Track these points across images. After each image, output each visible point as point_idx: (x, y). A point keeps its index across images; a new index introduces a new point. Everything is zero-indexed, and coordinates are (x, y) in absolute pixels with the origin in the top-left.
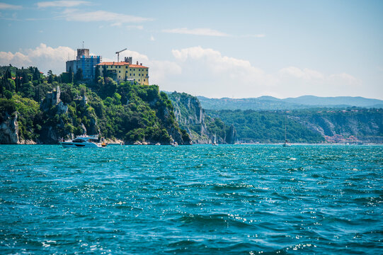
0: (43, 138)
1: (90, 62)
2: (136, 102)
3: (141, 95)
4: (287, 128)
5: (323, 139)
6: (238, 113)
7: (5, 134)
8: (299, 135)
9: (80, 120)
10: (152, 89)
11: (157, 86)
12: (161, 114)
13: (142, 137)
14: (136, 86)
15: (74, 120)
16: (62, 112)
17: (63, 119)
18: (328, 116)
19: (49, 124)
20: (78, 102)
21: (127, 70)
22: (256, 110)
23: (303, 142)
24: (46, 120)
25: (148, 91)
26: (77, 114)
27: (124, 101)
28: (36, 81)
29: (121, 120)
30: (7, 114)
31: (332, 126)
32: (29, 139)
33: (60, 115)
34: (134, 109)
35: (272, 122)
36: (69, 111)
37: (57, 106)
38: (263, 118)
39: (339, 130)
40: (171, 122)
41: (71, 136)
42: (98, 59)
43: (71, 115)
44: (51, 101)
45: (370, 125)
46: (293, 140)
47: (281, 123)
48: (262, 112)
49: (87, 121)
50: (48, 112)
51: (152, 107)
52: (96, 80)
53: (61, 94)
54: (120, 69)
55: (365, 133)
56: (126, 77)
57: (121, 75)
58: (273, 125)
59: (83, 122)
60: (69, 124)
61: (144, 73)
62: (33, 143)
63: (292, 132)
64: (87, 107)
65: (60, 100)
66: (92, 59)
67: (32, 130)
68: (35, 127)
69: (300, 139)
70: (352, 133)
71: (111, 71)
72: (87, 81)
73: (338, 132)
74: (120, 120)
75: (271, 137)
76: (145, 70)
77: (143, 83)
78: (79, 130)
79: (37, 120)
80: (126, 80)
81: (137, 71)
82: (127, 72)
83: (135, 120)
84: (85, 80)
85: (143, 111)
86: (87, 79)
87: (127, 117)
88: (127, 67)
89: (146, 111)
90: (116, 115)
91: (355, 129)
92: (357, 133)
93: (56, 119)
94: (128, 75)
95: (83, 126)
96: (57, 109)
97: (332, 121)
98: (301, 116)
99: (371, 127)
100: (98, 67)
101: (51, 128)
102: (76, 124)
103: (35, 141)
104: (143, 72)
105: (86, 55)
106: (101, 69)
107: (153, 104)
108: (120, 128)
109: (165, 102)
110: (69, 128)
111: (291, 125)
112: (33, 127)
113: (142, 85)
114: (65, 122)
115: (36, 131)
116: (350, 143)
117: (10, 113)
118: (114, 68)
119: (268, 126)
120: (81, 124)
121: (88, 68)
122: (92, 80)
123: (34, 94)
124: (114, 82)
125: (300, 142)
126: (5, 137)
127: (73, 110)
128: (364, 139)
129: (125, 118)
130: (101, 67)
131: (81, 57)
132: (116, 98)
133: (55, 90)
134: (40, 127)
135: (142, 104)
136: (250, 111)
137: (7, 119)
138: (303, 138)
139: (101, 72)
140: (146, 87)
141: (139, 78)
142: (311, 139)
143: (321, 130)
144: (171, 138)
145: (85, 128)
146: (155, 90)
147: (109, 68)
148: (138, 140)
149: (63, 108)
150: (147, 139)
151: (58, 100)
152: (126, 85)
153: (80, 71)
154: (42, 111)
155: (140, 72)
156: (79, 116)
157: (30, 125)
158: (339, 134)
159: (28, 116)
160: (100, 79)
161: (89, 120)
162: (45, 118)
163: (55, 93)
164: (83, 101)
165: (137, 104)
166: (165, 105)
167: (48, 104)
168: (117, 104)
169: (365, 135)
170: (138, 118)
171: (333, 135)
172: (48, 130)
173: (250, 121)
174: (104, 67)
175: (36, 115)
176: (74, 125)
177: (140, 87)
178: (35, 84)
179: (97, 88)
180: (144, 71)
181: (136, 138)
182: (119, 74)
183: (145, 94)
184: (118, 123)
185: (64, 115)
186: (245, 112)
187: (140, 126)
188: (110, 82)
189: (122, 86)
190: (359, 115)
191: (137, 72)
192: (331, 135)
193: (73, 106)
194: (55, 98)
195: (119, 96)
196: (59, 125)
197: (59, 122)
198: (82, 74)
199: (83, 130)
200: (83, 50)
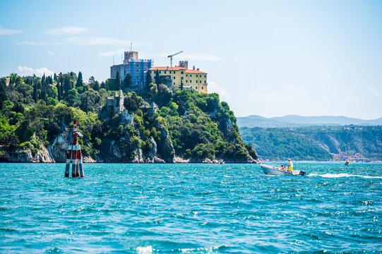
0: (104, 155)
1: (139, 67)
2: (195, 113)
3: (200, 105)
4: (295, 145)
5: (331, 157)
6: (246, 131)
7: (62, 150)
8: (307, 153)
9: (149, 132)
10: (212, 98)
11: (217, 95)
12: (223, 127)
13: (212, 153)
14: (194, 95)
15: (142, 131)
16: (127, 122)
17: (128, 130)
18: (333, 133)
19: (111, 137)
20: (145, 110)
21: (182, 76)
22: (263, 127)
23: (312, 160)
24: (106, 132)
25: (207, 100)
26: (145, 125)
27: (181, 112)
28: (81, 88)
29: (180, 134)
30: (64, 124)
31: (337, 143)
32: (87, 156)
33: (124, 126)
34: (193, 121)
35: (280, 140)
36: (135, 121)
37: (120, 115)
38: (271, 135)
39: (344, 148)
40: (235, 136)
41: (138, 152)
42: (149, 64)
43: (137, 126)
44: (112, 108)
45: (375, 142)
46: (302, 157)
47: (289, 140)
48: (269, 129)
49: (156, 133)
50: (110, 123)
51: (213, 119)
52: (148, 87)
53: (125, 100)
54: (174, 75)
55: (370, 151)
56: (182, 84)
57: (177, 82)
58: (281, 142)
59: (152, 134)
60: (136, 138)
61: (202, 79)
62: (92, 161)
63: (300, 149)
64: (156, 117)
65: (124, 108)
66: (142, 64)
67: (90, 144)
68: (93, 141)
69: (309, 157)
70: (357, 151)
71: (165, 77)
72: (137, 89)
73: (343, 149)
74: (178, 133)
75: (280, 154)
76: (203, 76)
77: (201, 91)
78: (147, 145)
79: (95, 132)
80: (181, 88)
81: (194, 76)
82: (182, 78)
83: (196, 134)
84: (134, 87)
85: (204, 123)
86: (137, 86)
87: (186, 130)
88: (182, 73)
89: (207, 123)
90: (174, 128)
91: (360, 146)
92: (362, 151)
93: (119, 131)
94: (184, 81)
95: (153, 140)
96: (121, 119)
97: (337, 139)
98: (306, 133)
99: (376, 145)
100: (149, 72)
101: (113, 143)
102: (143, 137)
103: (94, 158)
104: (200, 79)
105: (135, 59)
106: (153, 75)
107: (213, 114)
108: (178, 144)
109: (227, 113)
110: (136, 142)
111: (299, 143)
112: (92, 141)
113: (200, 93)
114: (131, 134)
115: (95, 146)
116: (357, 161)
117: (67, 124)
118: (168, 73)
119: (276, 143)
120: (149, 137)
121: (138, 74)
122: (142, 87)
123: (80, 102)
124: (169, 90)
125: (309, 160)
126: (62, 153)
127: (140, 119)
128: (369, 157)
129: (185, 132)
130: (153, 72)
131: (130, 61)
132: (172, 108)
133: (117, 96)
134: (99, 141)
135: (202, 115)
136: (257, 129)
137: (64, 130)
138: (311, 155)
139: (153, 78)
140: (205, 95)
141: (197, 85)
142: (319, 157)
143: (326, 148)
144: (248, 155)
145: (155, 142)
146: (215, 98)
147: (162, 74)
148: (208, 157)
149: (128, 118)
150: (218, 156)
151: (122, 108)
152: (183, 93)
153: (128, 78)
154: (102, 121)
155: (197, 79)
156: (147, 127)
157: (88, 139)
158: (345, 151)
159: (84, 127)
160: (152, 86)
161: (160, 132)
162: (106, 130)
163: (118, 99)
164: (151, 109)
165: (197, 115)
166: (227, 117)
167: (108, 112)
168: (174, 115)
169: (370, 152)
170: (199, 132)
171: (338, 153)
172: (110, 144)
173: (259, 139)
174: (157, 72)
175: (95, 127)
176: (141, 139)
177: (199, 96)
178: (80, 92)
179: (150, 96)
180: (201, 77)
181: (205, 155)
182: (174, 81)
183: (204, 104)
184: (177, 137)
185: (129, 126)
186: (253, 130)
187: (202, 141)
188: (164, 89)
189: (178, 94)
190: (364, 133)
191: (194, 79)
192: (336, 152)
193: (139, 115)
194: (118, 105)
195: (175, 106)
196: (124, 139)
197: (124, 135)
198: (132, 80)
199: (153, 144)
200: (131, 53)
